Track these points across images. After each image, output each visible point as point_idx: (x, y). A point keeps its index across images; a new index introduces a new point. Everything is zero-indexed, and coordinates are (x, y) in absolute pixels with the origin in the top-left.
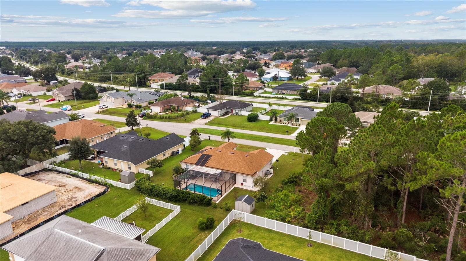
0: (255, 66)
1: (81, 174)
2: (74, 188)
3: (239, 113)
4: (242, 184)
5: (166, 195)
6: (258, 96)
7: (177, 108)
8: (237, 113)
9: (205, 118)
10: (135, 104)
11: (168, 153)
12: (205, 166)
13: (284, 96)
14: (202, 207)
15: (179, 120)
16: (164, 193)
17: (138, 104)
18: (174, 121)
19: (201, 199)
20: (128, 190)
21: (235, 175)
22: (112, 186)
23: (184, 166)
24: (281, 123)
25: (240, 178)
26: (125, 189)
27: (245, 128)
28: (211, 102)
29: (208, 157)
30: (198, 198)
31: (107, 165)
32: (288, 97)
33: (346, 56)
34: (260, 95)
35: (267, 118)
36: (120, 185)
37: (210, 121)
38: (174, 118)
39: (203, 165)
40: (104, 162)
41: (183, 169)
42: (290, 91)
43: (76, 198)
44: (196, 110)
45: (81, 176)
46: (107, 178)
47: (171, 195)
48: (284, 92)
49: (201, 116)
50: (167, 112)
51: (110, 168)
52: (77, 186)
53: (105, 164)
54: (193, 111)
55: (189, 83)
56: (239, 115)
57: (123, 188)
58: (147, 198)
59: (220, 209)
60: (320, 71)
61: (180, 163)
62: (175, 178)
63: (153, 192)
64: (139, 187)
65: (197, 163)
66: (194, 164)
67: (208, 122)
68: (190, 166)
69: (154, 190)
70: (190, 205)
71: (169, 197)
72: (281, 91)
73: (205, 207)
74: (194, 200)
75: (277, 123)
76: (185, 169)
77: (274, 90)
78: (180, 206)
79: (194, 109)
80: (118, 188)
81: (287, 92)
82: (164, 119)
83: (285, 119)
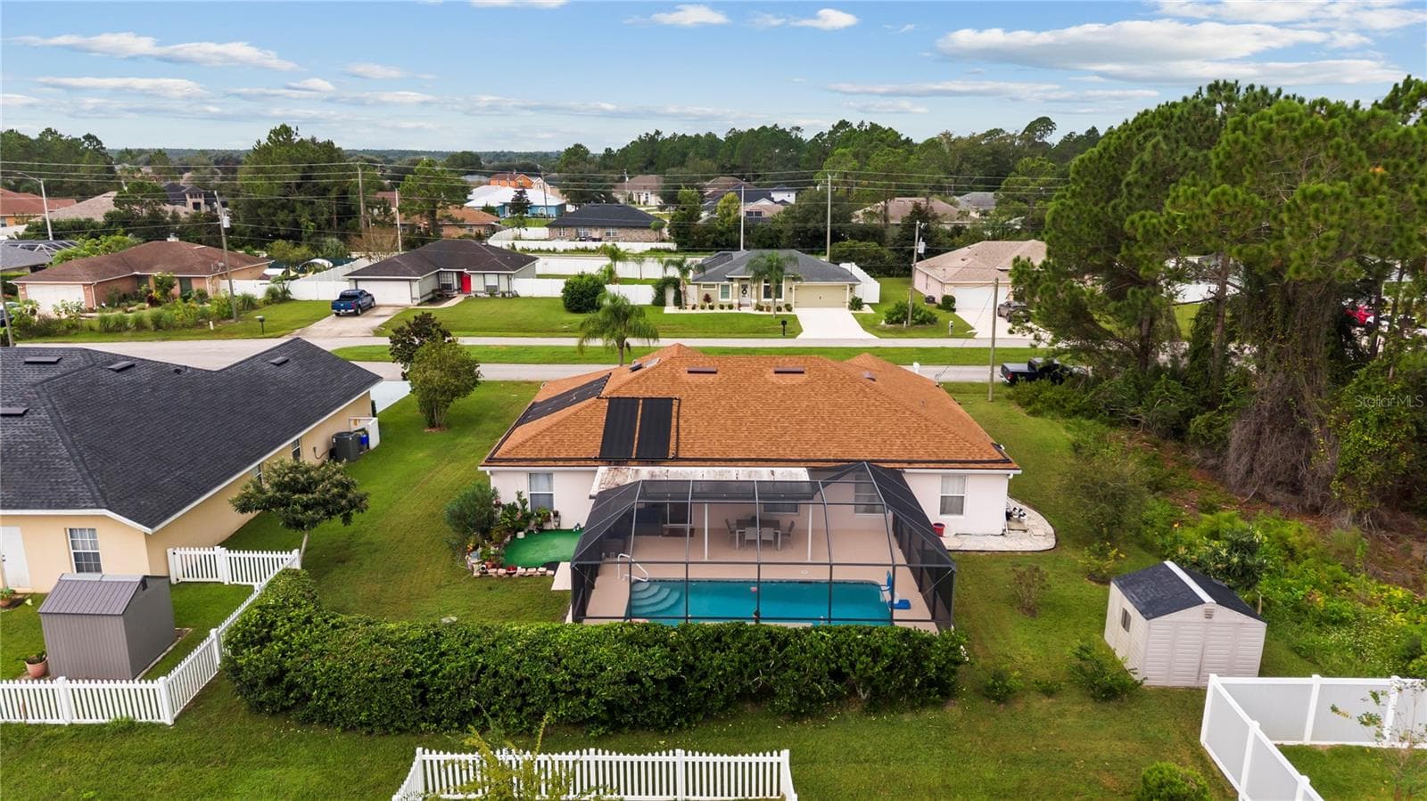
3: (503, 287)
4: (940, 530)
8: (492, 291)
9: (356, 314)
11: (314, 445)
12: (678, 460)
14: (907, 718)
15: (217, 331)
16: (560, 675)
18: (189, 334)
19: (895, 661)
21: (898, 475)
23: (510, 487)
24: (712, 308)
26: (128, 728)
28: (331, 265)
30: (876, 653)
35: (644, 293)
36: (64, 700)
37: (383, 324)
38: (186, 326)
39: (656, 452)
41: (512, 508)
42: (617, 231)
44: (286, 292)
47: (632, 679)
48: (596, 234)
50: (130, 307)
54: (272, 294)
56: (504, 295)
57: (107, 720)
58: (427, 756)
59: (1046, 701)
60: (635, 199)
61: (488, 470)
62: (492, 571)
63: (439, 691)
64: (272, 681)
65: (613, 453)
66: (596, 459)
67: (381, 326)
68: (557, 479)
69: (444, 677)
70: (797, 727)
71: (607, 703)
72: (582, 231)
73: (930, 714)
74: (838, 675)
75: (694, 308)
76: (524, 503)
77: (556, 231)
78: (786, 753)
79: (273, 285)
80: (47, 739)
81: (608, 234)
82: (127, 334)
83: (725, 290)
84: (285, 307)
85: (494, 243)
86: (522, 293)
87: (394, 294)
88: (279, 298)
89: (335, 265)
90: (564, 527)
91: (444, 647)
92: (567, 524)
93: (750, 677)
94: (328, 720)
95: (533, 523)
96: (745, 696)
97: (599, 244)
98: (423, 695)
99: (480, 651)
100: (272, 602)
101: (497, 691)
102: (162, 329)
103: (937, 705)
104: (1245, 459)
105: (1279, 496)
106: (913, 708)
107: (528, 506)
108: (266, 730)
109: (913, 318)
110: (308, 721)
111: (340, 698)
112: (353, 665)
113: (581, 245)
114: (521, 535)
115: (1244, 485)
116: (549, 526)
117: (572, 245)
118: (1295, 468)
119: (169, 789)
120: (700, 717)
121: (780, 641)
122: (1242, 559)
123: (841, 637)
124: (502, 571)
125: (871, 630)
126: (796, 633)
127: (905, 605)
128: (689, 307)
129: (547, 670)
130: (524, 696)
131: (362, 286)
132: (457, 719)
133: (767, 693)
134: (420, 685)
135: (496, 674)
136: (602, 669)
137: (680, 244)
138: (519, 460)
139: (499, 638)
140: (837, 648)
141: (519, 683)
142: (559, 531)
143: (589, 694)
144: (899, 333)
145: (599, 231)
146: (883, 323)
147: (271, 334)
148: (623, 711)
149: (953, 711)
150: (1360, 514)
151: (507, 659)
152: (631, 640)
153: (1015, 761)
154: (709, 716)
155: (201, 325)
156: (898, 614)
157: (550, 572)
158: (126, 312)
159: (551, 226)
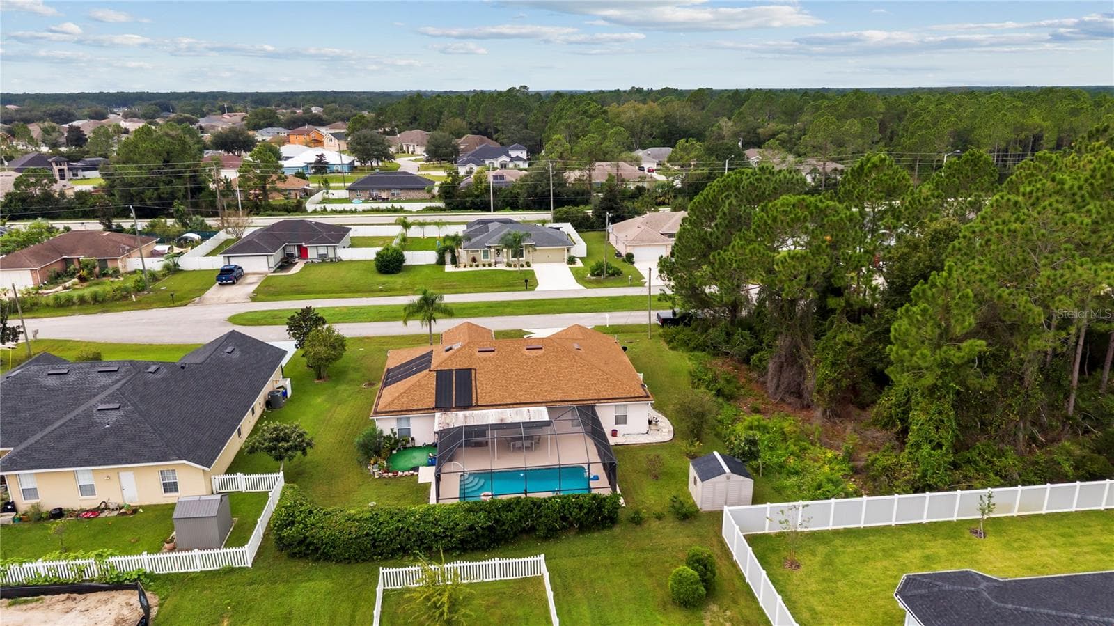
0: (237, 139)
3: (331, 255)
4: (614, 433)
6: (319, 209)
7: (97, 270)
8: (323, 258)
9: (233, 284)
11: (259, 404)
12: (478, 406)
13: (397, 205)
15: (139, 302)
16: (440, 529)
18: (118, 306)
19: (590, 510)
20: (242, 569)
21: (592, 408)
22: (152, 577)
23: (387, 426)
24: (477, 266)
25: (606, 417)
26: (231, 570)
28: (201, 237)
29: (465, 377)
31: (35, 505)
32: (407, 206)
33: (454, 110)
34: (325, 210)
35: (430, 257)
36: (197, 561)
37: (255, 290)
38: (115, 299)
41: (389, 438)
42: (399, 191)
44: (176, 265)
46: (112, 555)
47: (471, 528)
48: (384, 195)
49: (214, 281)
50: (67, 284)
51: (58, 514)
53: (24, 505)
54: (167, 267)
55: (62, 194)
56: (332, 261)
57: (218, 568)
58: (385, 571)
59: (658, 522)
60: (405, 149)
61: (375, 418)
62: (385, 475)
63: (381, 541)
64: (300, 543)
65: (443, 405)
66: (433, 409)
67: (253, 293)
68: (412, 421)
69: (384, 534)
70: (547, 543)
71: (460, 540)
72: (374, 193)
73: (607, 532)
74: (564, 518)
75: (465, 267)
76: (395, 434)
77: (354, 194)
78: (543, 556)
79: (167, 261)
80: (192, 579)
81: (393, 194)
82: (75, 307)
83: (486, 254)
84: (178, 277)
85: (310, 206)
86: (344, 258)
87: (257, 266)
88: (173, 270)
90: (416, 445)
91: (381, 520)
92: (419, 443)
93: (525, 523)
94: (327, 558)
95: (400, 444)
96: (523, 531)
97: (389, 205)
98: (374, 543)
99: (399, 521)
100: (289, 504)
101: (409, 539)
102: (99, 303)
103: (610, 528)
104: (775, 381)
105: (791, 399)
106: (599, 530)
107: (397, 436)
108: (297, 566)
109: (607, 272)
110: (318, 560)
111: (334, 548)
112: (340, 532)
113: (375, 206)
114: (394, 452)
115: (776, 394)
116: (408, 446)
117: (368, 206)
118: (799, 385)
119: (263, 596)
120: (503, 543)
121: (537, 504)
122: (750, 448)
123: (565, 501)
124: (390, 474)
125: (579, 496)
126: (545, 500)
127: (596, 478)
128: (462, 265)
129: (432, 527)
130: (421, 540)
131: (235, 262)
132: (391, 553)
133: (533, 529)
134: (373, 539)
135: (408, 531)
136: (458, 525)
137: (447, 204)
138: (392, 412)
139: (407, 514)
140: (564, 506)
141: (419, 534)
142: (414, 448)
143: (452, 536)
144: (599, 284)
145: (386, 192)
146: (589, 275)
147: (179, 303)
148: (468, 542)
149: (617, 530)
150: (825, 410)
151: (413, 524)
152: (469, 510)
153: (643, 550)
154: (507, 542)
155: (126, 297)
156: (593, 484)
157: (416, 473)
158: (65, 288)
159: (350, 189)
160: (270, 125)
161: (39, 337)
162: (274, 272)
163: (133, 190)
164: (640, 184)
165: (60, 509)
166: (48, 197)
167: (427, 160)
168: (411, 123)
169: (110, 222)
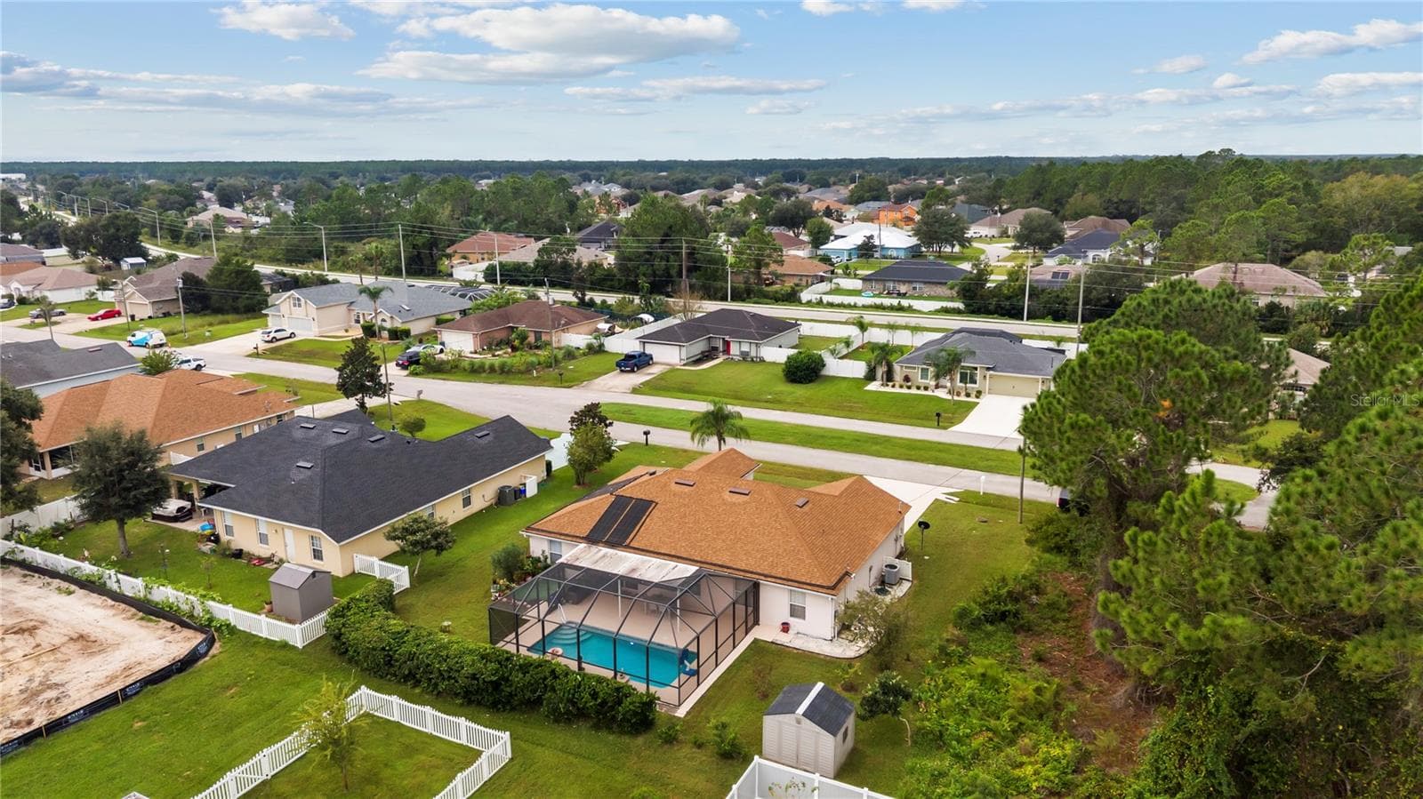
0: (797, 213)
1: (113, 578)
2: (72, 639)
3: (753, 354)
4: (785, 628)
5: (450, 677)
6: (814, 301)
7: (531, 339)
8: (745, 355)
9: (632, 371)
10: (388, 325)
11: (483, 493)
12: (628, 547)
13: (905, 303)
14: (611, 737)
15: (538, 377)
16: (444, 667)
17: (398, 324)
18: (519, 379)
19: (604, 703)
20: (294, 648)
21: (756, 586)
22: (232, 630)
23: (539, 547)
24: (909, 388)
25: (775, 602)
26: (285, 646)
27: (777, 403)
28: (652, 319)
29: (641, 508)
30: (594, 695)
31: (229, 542)
32: (917, 304)
35: (857, 369)
36: (264, 626)
37: (646, 382)
38: (521, 373)
39: (618, 542)
40: (220, 530)
41: (538, 560)
42: (922, 286)
43: (62, 685)
44: (601, 345)
45: (115, 587)
46: (214, 599)
47: (474, 677)
48: (903, 289)
49: (618, 365)
50: (497, 353)
51: (239, 554)
52: (86, 630)
54: (590, 347)
55: (579, 264)
56: (752, 360)
57: (278, 640)
58: (363, 689)
59: (691, 750)
61: (526, 534)
62: (499, 599)
65: (595, 535)
66: (583, 538)
67: (643, 384)
68: (563, 547)
69: (400, 654)
72: (891, 285)
75: (895, 386)
76: (545, 557)
77: (868, 285)
78: (508, 733)
79: (596, 339)
80: (254, 642)
81: (915, 288)
82: (484, 375)
83: (924, 372)
84: (594, 358)
85: (805, 296)
86: (768, 358)
87: (668, 356)
88: (596, 350)
89: (656, 320)
91: (405, 638)
97: (897, 302)
99: (418, 645)
100: (358, 597)
102: (502, 374)
107: (547, 560)
111: (358, 653)
112: (363, 639)
113: (883, 301)
117: (874, 301)
119: (281, 678)
124: (505, 600)
125: (604, 681)
126: (567, 673)
128: (891, 384)
129: (439, 662)
134: (388, 656)
135: (419, 659)
136: (463, 668)
137: (966, 305)
138: (543, 531)
139: (428, 640)
143: (455, 680)
145: (907, 285)
147: (567, 384)
148: (471, 693)
151: (425, 653)
155: (529, 371)
158: (494, 356)
159: (865, 279)
160: (876, 199)
161: (422, 397)
162: (684, 365)
163: (630, 264)
164: (1276, 300)
165: (241, 550)
166: (566, 266)
167: (1015, 248)
168: (1034, 199)
169: (584, 295)
